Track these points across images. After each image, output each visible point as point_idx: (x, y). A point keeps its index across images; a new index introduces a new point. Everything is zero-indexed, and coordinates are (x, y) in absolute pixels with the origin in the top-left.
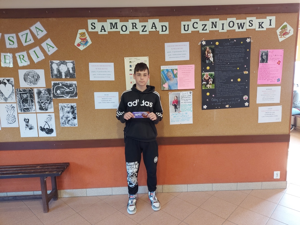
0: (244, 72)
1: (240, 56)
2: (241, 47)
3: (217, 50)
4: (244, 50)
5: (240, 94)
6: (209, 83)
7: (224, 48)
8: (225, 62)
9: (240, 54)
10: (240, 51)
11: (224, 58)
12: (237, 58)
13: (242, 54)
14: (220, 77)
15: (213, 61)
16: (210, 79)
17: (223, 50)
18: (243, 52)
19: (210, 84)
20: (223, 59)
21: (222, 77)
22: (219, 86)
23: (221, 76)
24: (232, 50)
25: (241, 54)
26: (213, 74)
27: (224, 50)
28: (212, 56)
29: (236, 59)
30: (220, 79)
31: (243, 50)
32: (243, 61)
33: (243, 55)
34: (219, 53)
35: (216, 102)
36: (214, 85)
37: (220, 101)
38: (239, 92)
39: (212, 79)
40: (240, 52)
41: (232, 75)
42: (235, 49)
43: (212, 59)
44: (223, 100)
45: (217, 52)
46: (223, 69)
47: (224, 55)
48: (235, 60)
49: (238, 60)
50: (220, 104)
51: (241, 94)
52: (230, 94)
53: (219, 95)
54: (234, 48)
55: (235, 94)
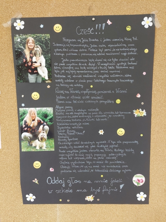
0: (134, 111)
1: (123, 66)
2: (125, 43)
3: (59, 48)
4: (135, 50)
5: (124, 169)
6: (40, 136)
7: (79, 43)
8: (81, 83)
9: (123, 62)
10: (123, 52)
11: (80, 70)
12: (116, 74)
13: (130, 62)
14: (69, 122)
15: (47, 78)
16: (42, 126)
17: (75, 48)
18: (131, 56)
19: (42, 139)
20: (77, 74)
21: (74, 122)
22: (68, 146)
23: (71, 119)
24: (101, 48)
25: (127, 62)
26: (48, 113)
27: (78, 48)
28: (44, 64)
29: (112, 74)
30: (69, 126)
31: (133, 51)
32: (132, 81)
33: (131, 66)
34: (65, 57)
35: (59, 186)
36: (52, 142)
37: (70, 185)
38: (121, 165)
39: (47, 127)
40: (123, 57)
41: (100, 118)
42: (109, 48)
43: (43, 72)
44: (77, 181)
45: (58, 52)
46: (78, 100)
47: (78, 63)
48: (110, 78)
49: (118, 78)
50: (71, 191)
51: (127, 168)
52: (97, 168)
53: (66, 169)
54: (107, 43)
55: (109, 169)
